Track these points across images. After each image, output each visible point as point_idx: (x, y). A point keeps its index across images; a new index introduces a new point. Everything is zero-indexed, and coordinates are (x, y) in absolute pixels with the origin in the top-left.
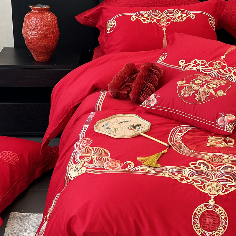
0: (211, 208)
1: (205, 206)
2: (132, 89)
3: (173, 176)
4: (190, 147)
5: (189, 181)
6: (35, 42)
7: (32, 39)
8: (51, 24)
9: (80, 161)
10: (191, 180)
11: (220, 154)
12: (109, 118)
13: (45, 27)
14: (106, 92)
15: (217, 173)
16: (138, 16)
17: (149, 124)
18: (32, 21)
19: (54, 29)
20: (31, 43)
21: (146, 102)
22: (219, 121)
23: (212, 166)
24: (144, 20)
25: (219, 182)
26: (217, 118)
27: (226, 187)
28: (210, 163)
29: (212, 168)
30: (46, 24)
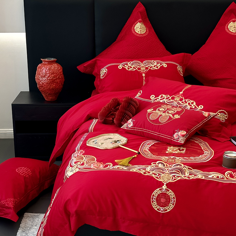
0: (164, 191)
1: (160, 190)
2: (116, 116)
3: (139, 171)
4: (154, 154)
5: (150, 174)
6: (45, 86)
7: (43, 84)
8: (58, 72)
9: (75, 165)
10: (151, 173)
11: (174, 157)
12: (98, 136)
13: (53, 74)
14: (97, 120)
15: (170, 168)
16: (124, 66)
17: (126, 140)
18: (42, 70)
19: (60, 76)
20: (42, 86)
21: (125, 125)
22: (175, 136)
23: (167, 164)
24: (129, 68)
25: (171, 174)
26: (174, 133)
27: (175, 177)
28: (166, 163)
29: (167, 165)
30: (54, 72)
